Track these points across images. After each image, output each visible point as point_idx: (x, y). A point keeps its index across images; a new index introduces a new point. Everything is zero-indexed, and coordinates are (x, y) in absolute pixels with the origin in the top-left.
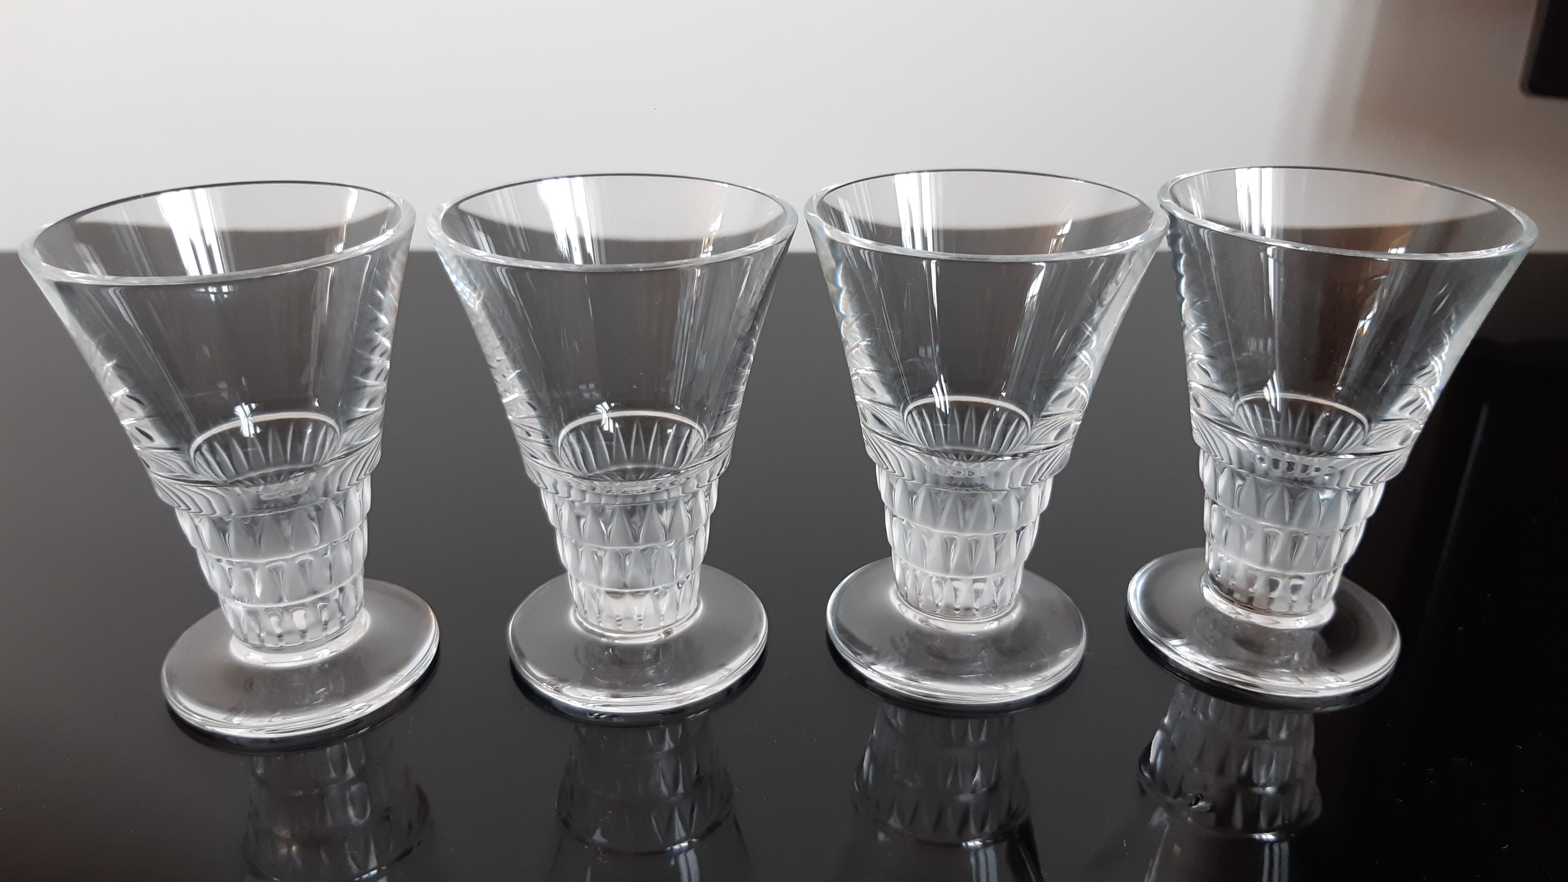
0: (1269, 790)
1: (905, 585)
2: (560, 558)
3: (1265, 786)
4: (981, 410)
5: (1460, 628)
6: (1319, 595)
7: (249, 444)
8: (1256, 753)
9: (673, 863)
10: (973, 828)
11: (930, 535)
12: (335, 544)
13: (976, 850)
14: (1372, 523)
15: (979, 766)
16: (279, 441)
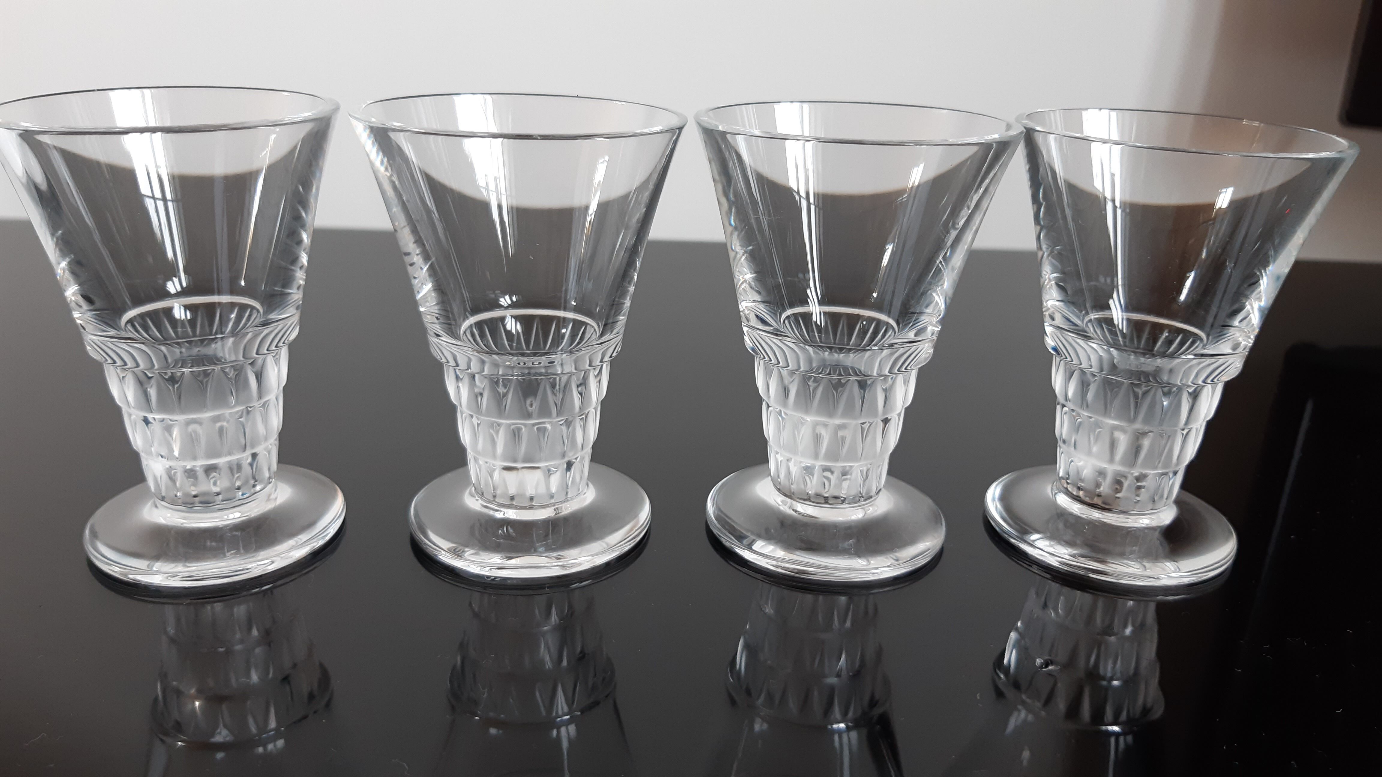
0: (1116, 683)
1: (779, 477)
2: (460, 438)
3: (1112, 679)
4: (853, 320)
5: (1292, 537)
6: (1162, 496)
7: (179, 325)
8: (1103, 648)
9: (555, 732)
10: (837, 711)
11: (803, 422)
12: (250, 409)
13: (840, 732)
14: (1211, 426)
15: (844, 651)
16: (207, 324)
